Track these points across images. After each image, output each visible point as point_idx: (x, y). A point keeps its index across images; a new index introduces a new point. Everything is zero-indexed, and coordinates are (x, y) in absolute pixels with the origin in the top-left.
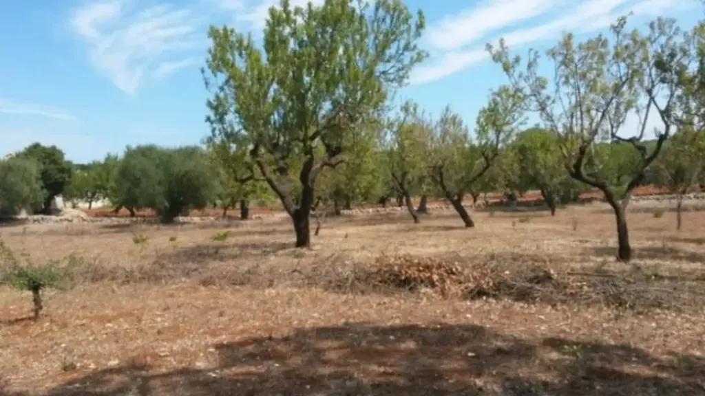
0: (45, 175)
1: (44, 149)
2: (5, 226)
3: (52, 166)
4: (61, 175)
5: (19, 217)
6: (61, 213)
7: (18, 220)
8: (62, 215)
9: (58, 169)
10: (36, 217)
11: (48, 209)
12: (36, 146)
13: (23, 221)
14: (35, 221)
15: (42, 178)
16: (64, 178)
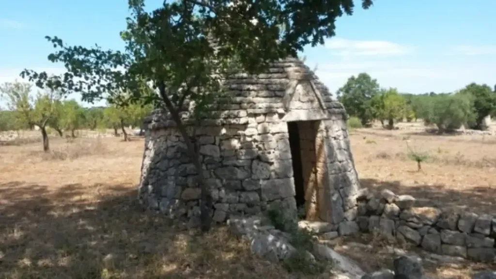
0: (477, 104)
1: (478, 87)
2: (448, 135)
3: (482, 98)
4: (488, 104)
5: (458, 130)
6: (488, 129)
7: (457, 132)
8: (488, 130)
9: (486, 100)
10: (468, 131)
11: (478, 126)
12: (473, 85)
13: (460, 133)
14: (467, 133)
15: (475, 106)
16: (490, 106)
